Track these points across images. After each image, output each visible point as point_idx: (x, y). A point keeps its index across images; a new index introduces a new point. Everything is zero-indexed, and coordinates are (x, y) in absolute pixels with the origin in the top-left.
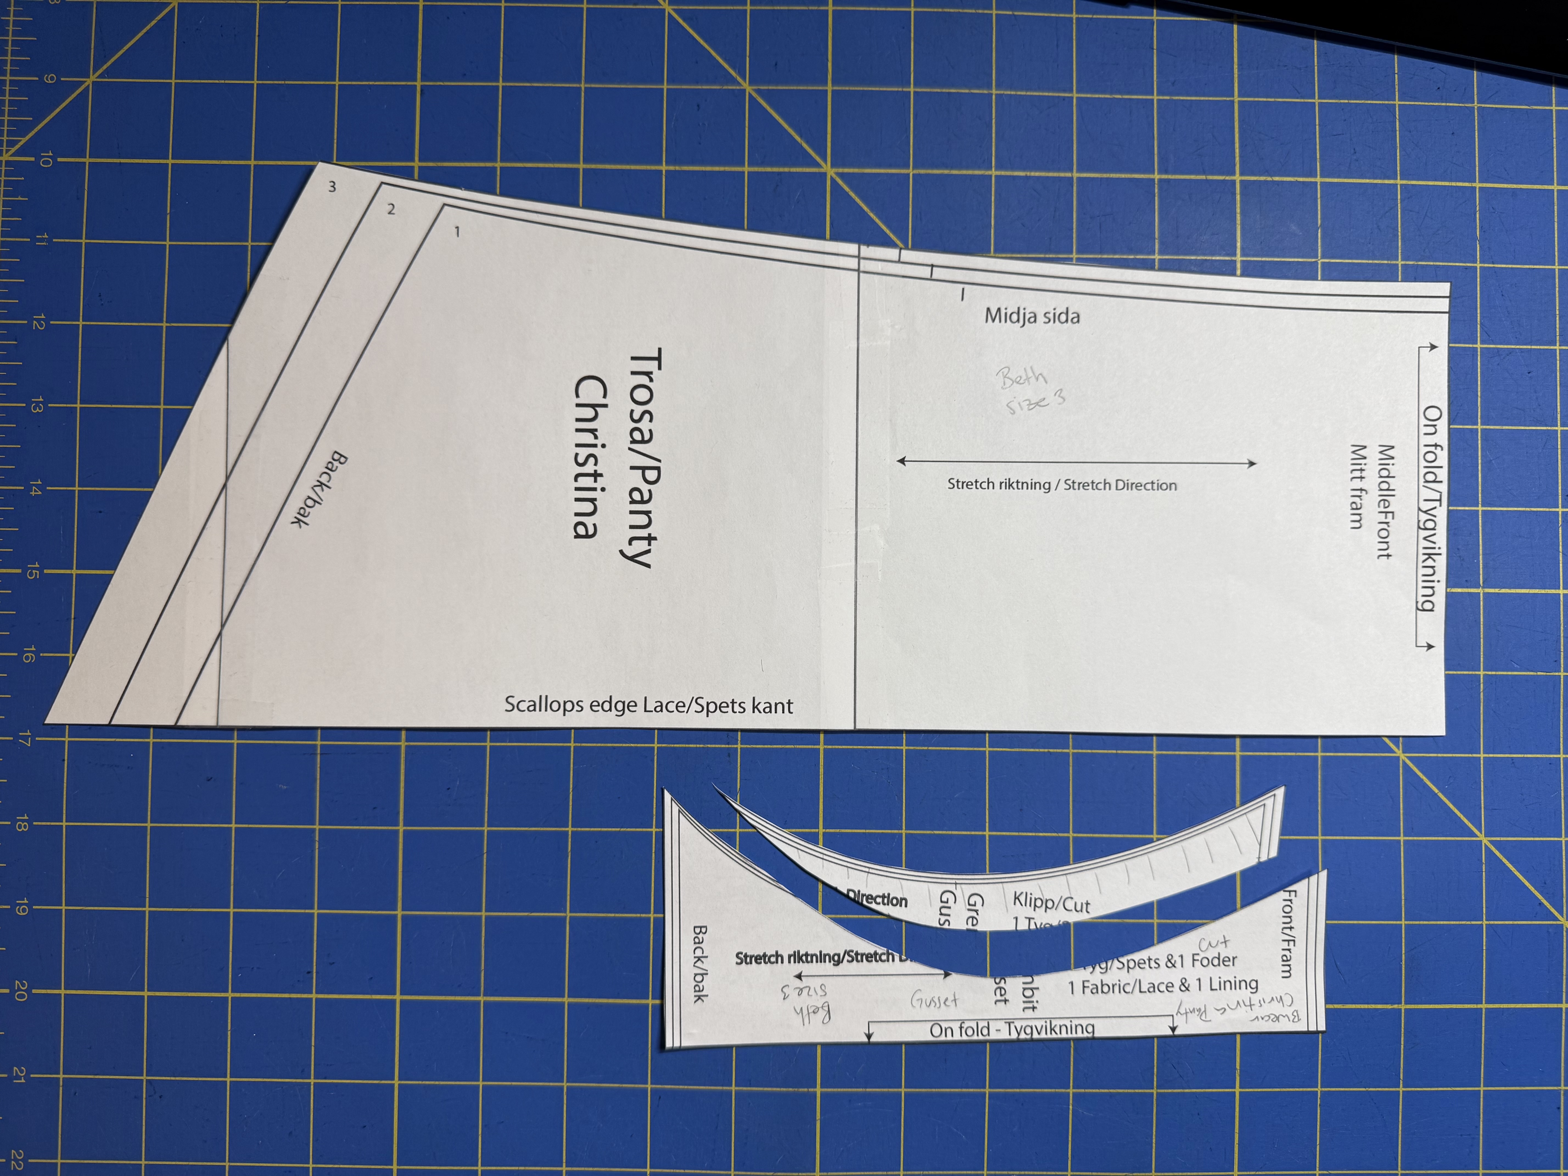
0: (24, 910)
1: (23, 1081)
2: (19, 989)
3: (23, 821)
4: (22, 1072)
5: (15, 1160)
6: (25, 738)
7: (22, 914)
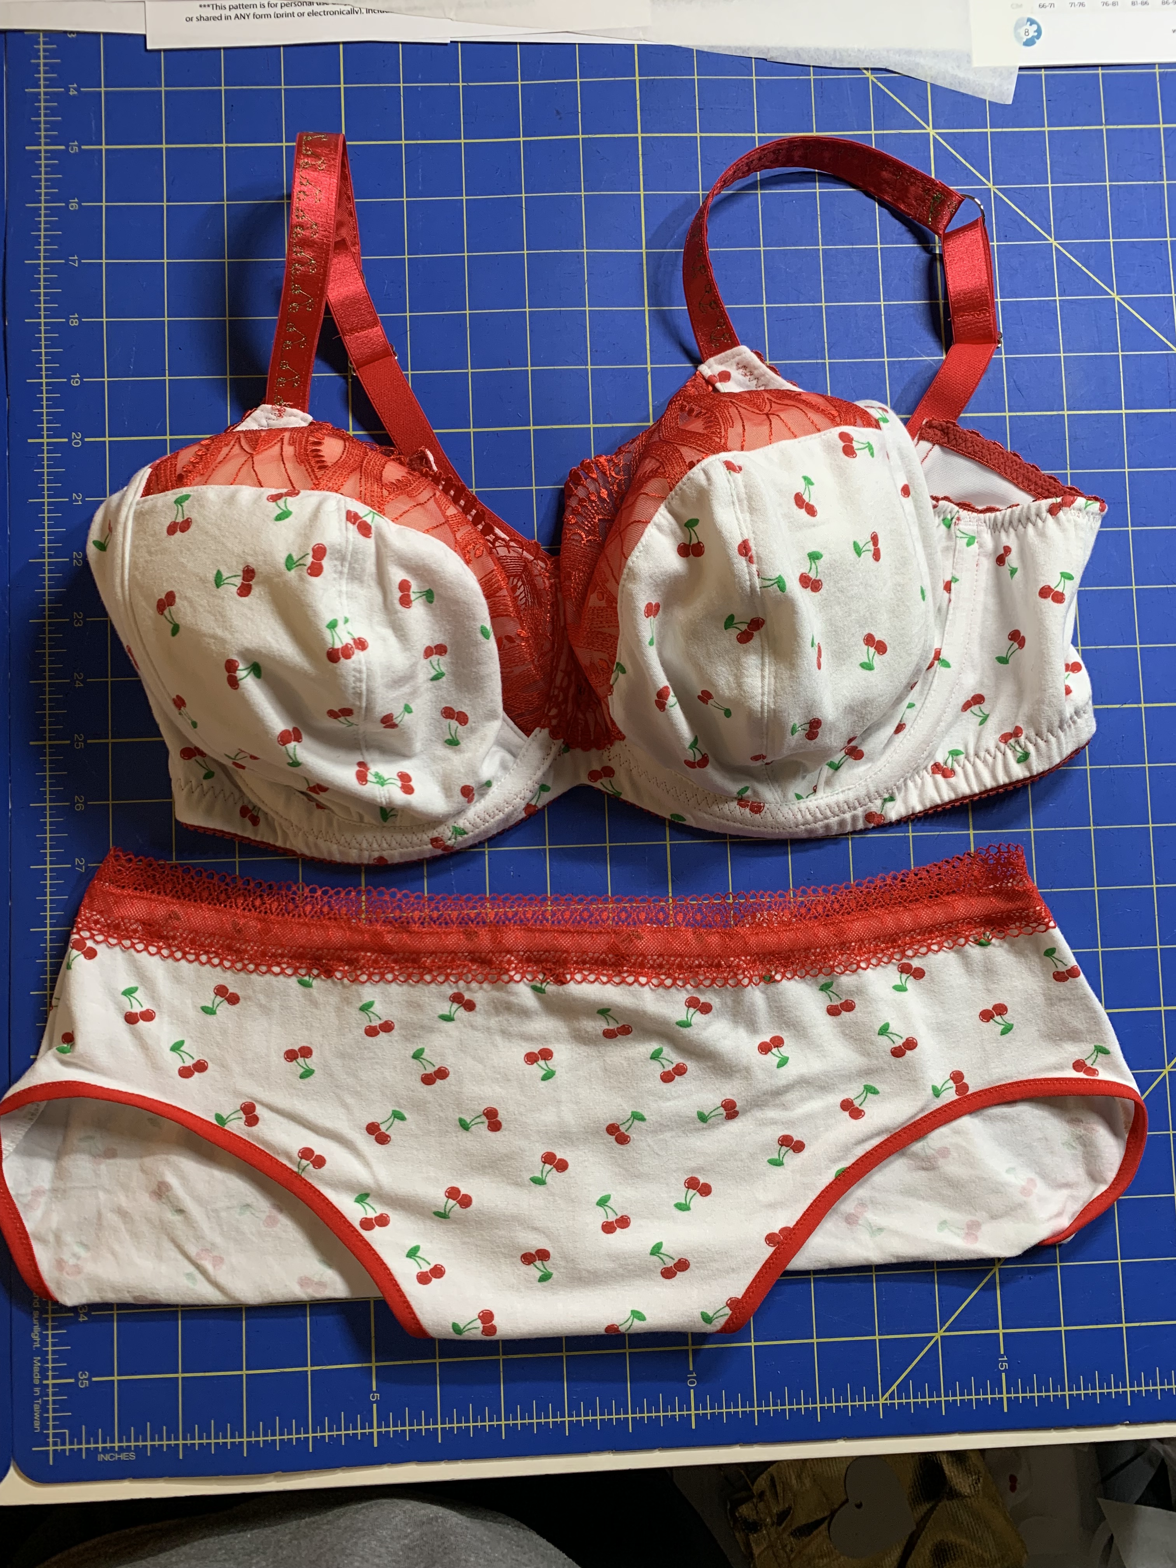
0: (77, 382)
2: (75, 439)
3: (74, 318)
4: (79, 496)
6: (74, 261)
7: (75, 385)
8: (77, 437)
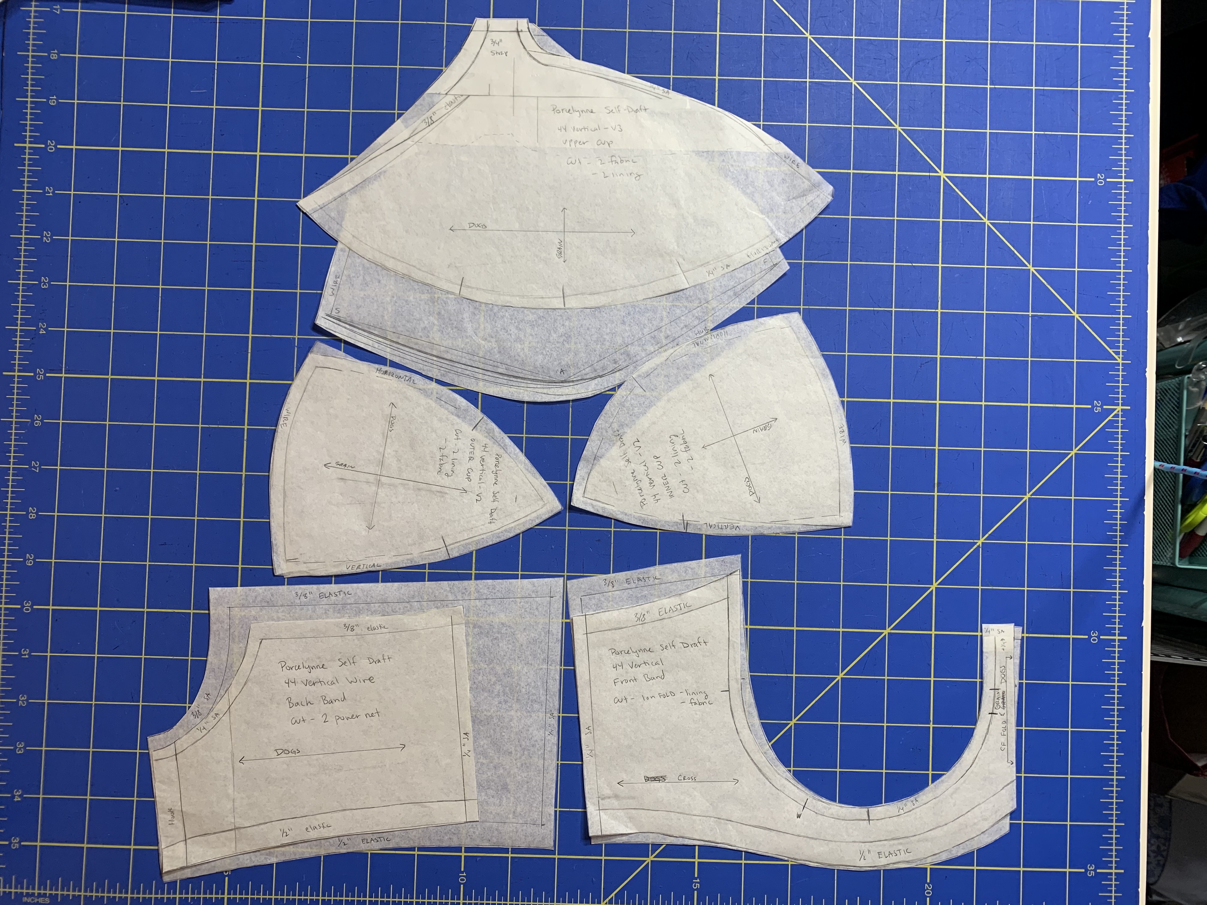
0: (54, 102)
1: (51, 194)
2: (50, 145)
3: (54, 53)
4: (51, 189)
5: (46, 237)
6: (57, 9)
7: (53, 104)
8: (51, 144)
